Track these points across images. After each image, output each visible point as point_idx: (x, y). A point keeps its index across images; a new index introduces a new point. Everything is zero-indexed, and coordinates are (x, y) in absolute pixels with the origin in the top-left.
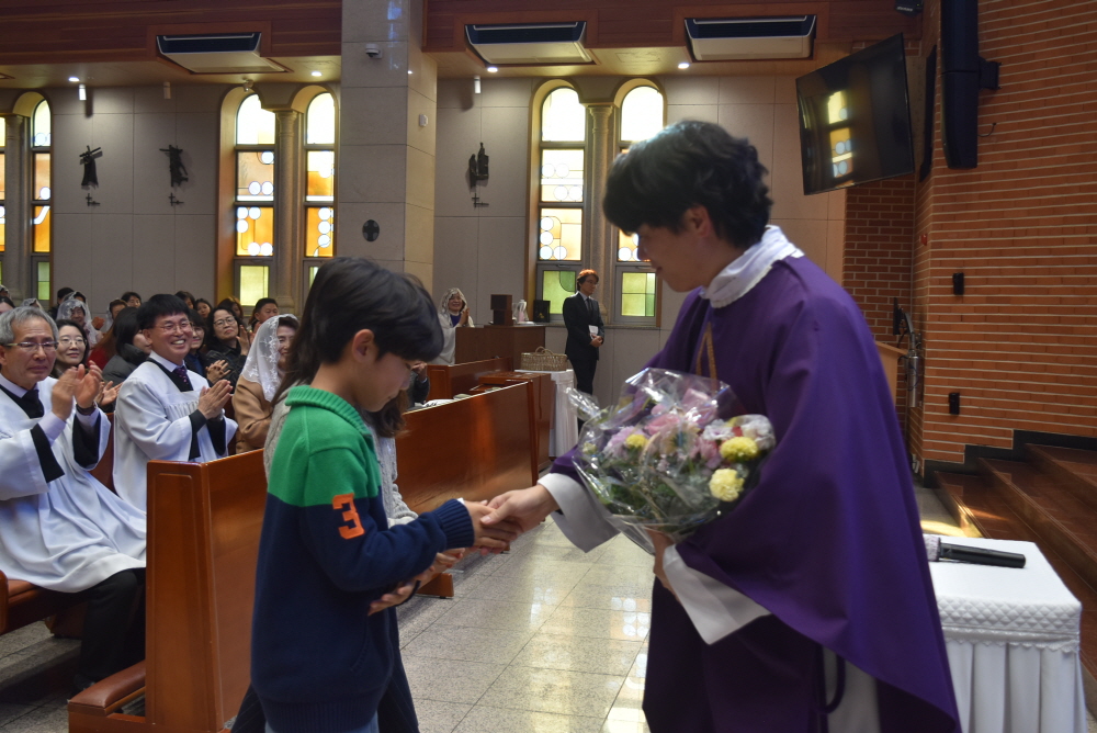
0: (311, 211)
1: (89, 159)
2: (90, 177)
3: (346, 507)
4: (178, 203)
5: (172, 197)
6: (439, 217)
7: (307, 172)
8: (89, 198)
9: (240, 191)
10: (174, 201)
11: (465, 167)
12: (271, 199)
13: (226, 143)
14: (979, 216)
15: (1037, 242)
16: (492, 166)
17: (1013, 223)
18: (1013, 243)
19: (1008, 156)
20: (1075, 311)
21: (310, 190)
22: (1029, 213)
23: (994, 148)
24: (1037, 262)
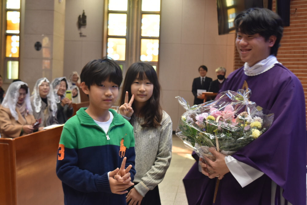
0: (8, 37)
3: (60, 149)
6: (66, 41)
7: (6, 21)
11: (76, 20)
16: (88, 20)
18: (303, 56)
19: (301, 22)
21: (8, 28)
23: (296, 19)
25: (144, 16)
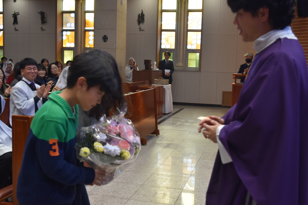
0: (87, 33)
1: (15, 16)
2: (15, 22)
3: (54, 144)
4: (44, 30)
5: (42, 28)
6: (128, 35)
7: (85, 20)
8: (15, 28)
9: (64, 26)
10: (42, 29)
11: (137, 18)
12: (74, 28)
13: (59, 11)
16: (146, 18)
21: (86, 25)
25: (190, 13)
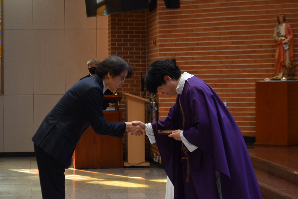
14: (181, 31)
15: (209, 44)
17: (197, 35)
18: (198, 44)
20: (227, 76)
22: (205, 30)
24: (209, 53)
